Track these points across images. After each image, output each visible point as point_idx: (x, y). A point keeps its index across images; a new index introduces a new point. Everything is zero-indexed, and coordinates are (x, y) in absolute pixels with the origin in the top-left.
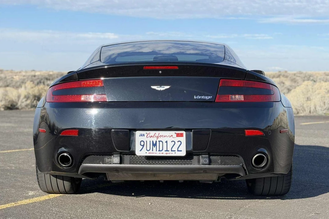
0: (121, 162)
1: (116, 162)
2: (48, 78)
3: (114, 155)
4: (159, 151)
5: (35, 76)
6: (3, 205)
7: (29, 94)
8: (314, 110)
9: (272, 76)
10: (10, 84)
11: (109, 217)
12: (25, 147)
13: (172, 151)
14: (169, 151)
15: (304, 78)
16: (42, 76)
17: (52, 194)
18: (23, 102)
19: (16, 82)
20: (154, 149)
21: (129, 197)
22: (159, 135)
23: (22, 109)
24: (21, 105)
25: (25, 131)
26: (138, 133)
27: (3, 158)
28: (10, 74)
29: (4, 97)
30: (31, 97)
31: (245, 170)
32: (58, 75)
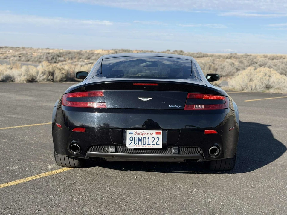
0: (116, 152)
1: (112, 151)
2: (59, 55)
3: (111, 146)
4: (143, 144)
5: (49, 53)
6: (30, 177)
7: (45, 70)
8: (254, 88)
9: (226, 57)
10: (30, 59)
11: (107, 189)
12: (44, 121)
13: (152, 144)
14: (150, 144)
15: (249, 60)
16: (55, 53)
17: (66, 168)
18: (41, 77)
19: (35, 58)
20: (140, 143)
21: (121, 171)
22: (144, 133)
23: (40, 82)
24: (39, 79)
25: (43, 105)
26: (128, 132)
27: (28, 132)
28: (30, 51)
29: (26, 73)
30: (47, 73)
31: (203, 157)
32: (66, 53)
